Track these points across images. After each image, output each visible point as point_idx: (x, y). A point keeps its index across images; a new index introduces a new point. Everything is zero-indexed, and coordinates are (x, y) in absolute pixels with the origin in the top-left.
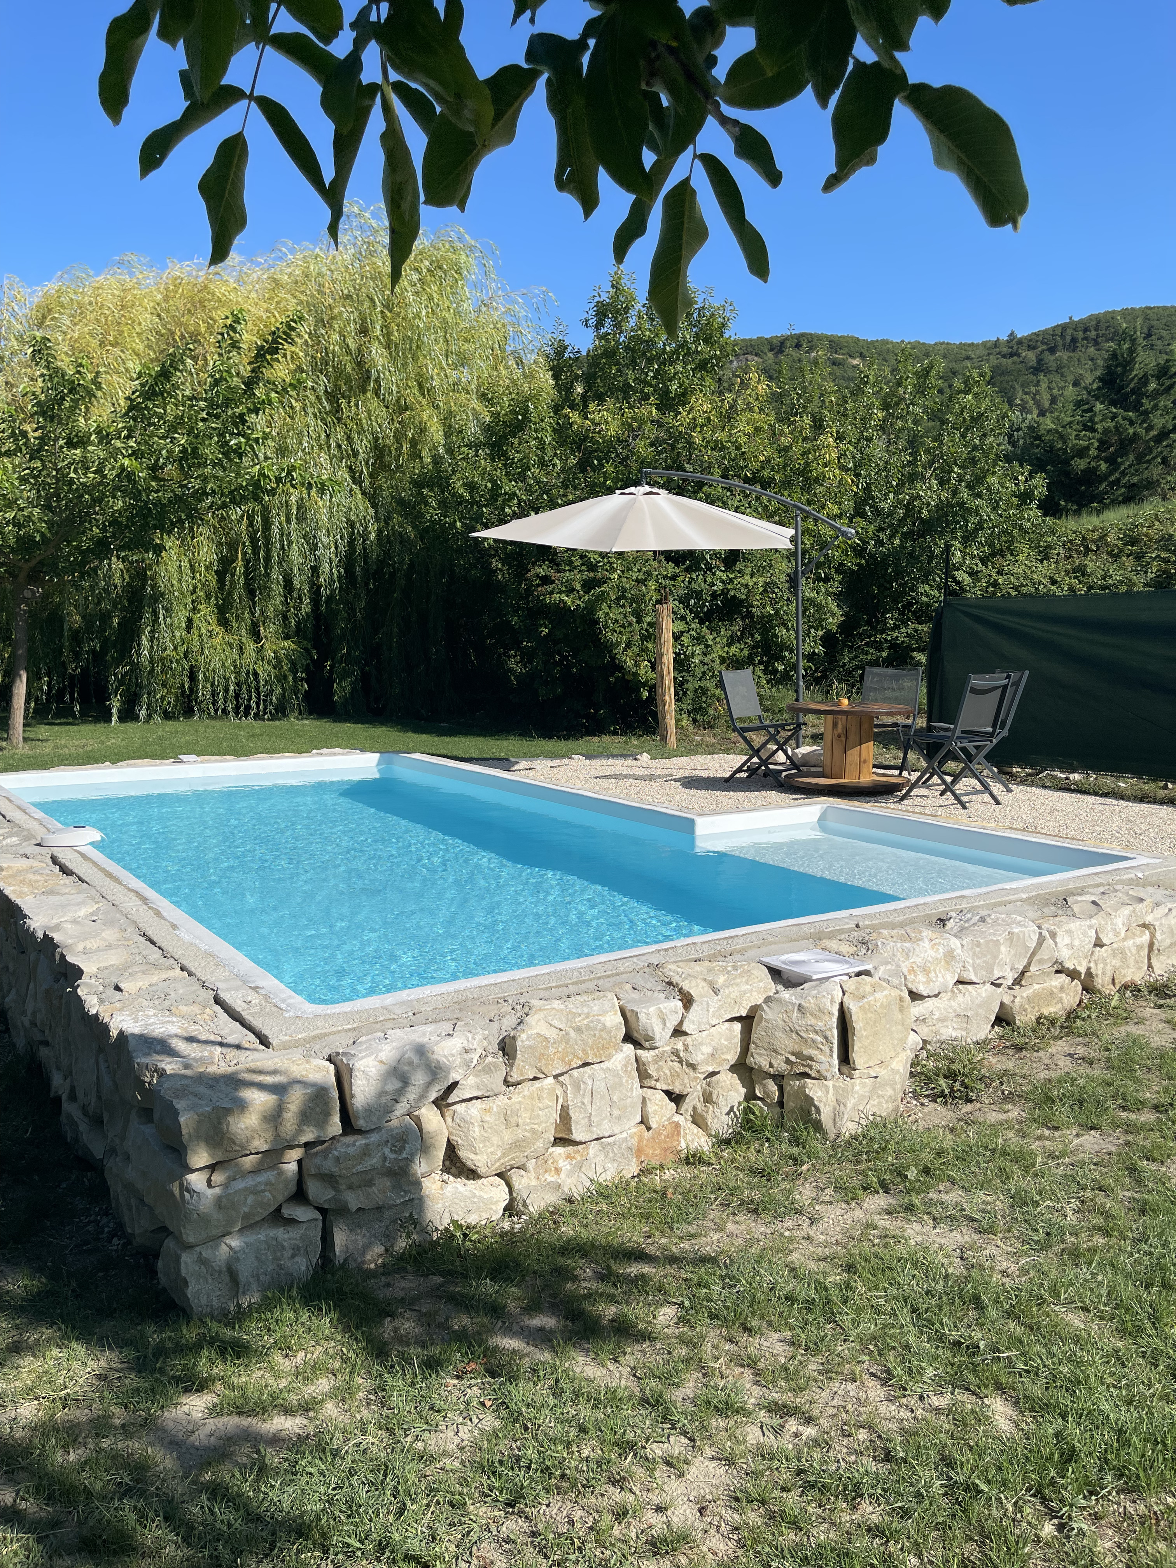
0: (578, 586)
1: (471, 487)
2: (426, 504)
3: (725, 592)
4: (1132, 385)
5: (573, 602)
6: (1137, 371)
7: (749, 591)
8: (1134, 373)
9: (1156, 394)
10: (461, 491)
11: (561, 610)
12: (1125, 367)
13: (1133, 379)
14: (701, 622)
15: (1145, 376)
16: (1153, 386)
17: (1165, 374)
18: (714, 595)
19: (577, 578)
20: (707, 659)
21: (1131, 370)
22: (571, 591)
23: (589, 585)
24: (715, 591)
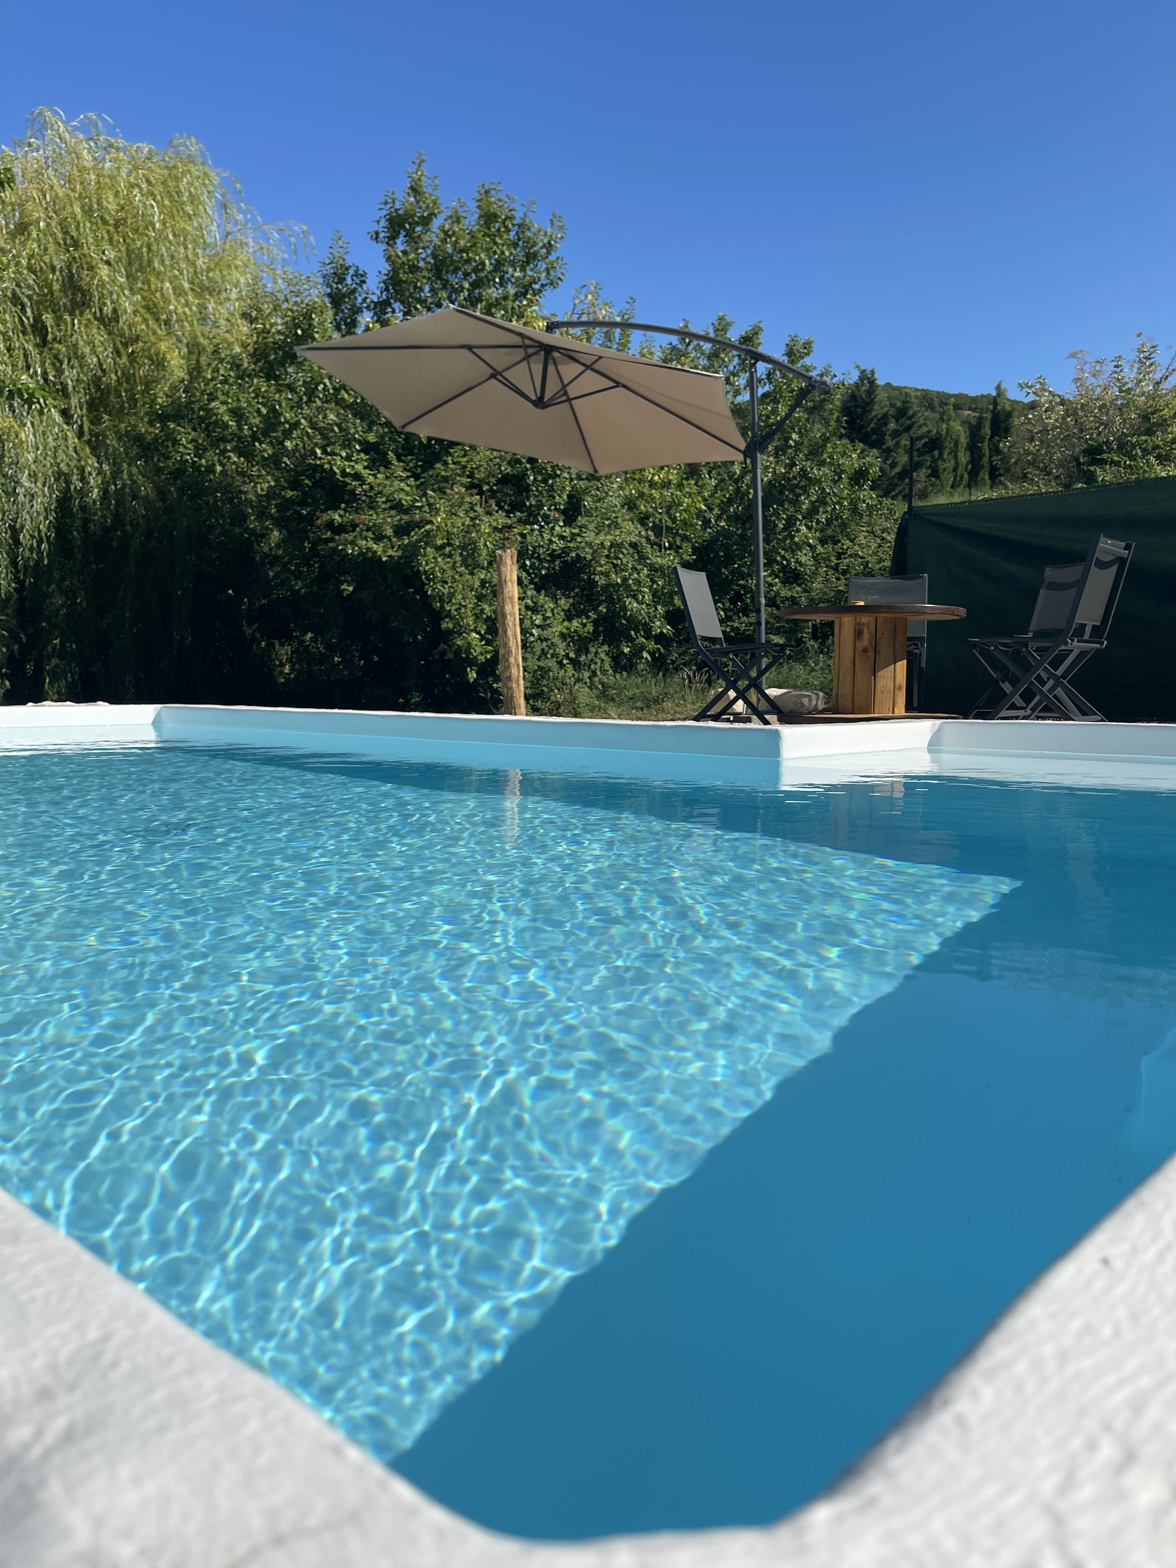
0: (389, 532)
1: (237, 414)
2: (176, 442)
3: (566, 551)
4: (872, 425)
5: (385, 551)
6: (877, 411)
7: (595, 552)
8: (873, 414)
9: (896, 434)
10: (226, 418)
11: (370, 561)
12: (863, 408)
13: (872, 419)
14: (538, 590)
15: (885, 416)
16: (892, 426)
17: (904, 415)
18: (553, 556)
19: (388, 522)
20: (546, 633)
21: (871, 410)
22: (379, 538)
23: (401, 530)
24: (554, 550)
